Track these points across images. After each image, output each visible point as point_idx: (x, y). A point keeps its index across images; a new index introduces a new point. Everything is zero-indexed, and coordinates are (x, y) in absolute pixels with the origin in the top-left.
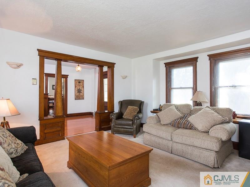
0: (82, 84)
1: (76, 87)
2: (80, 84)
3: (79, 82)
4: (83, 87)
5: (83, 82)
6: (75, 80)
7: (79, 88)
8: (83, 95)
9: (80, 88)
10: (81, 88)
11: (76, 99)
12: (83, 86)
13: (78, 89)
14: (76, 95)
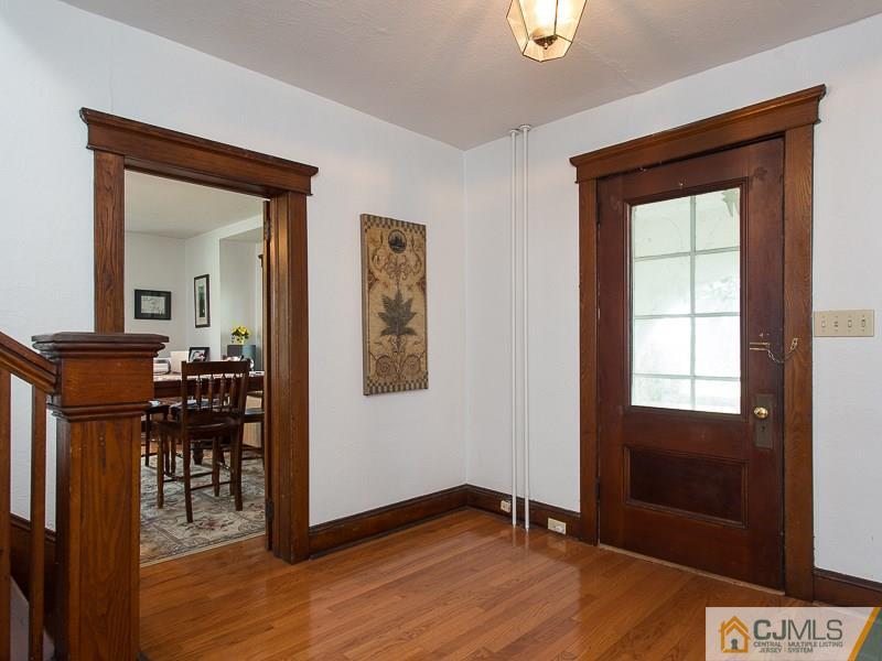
0: (412, 260)
1: (370, 280)
2: (400, 258)
3: (397, 244)
4: (422, 284)
5: (422, 247)
6: (368, 222)
7: (393, 297)
8: (418, 349)
9: (399, 295)
10: (406, 296)
11: (371, 389)
12: (424, 277)
13: (387, 302)
14: (376, 350)
